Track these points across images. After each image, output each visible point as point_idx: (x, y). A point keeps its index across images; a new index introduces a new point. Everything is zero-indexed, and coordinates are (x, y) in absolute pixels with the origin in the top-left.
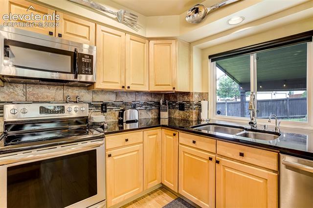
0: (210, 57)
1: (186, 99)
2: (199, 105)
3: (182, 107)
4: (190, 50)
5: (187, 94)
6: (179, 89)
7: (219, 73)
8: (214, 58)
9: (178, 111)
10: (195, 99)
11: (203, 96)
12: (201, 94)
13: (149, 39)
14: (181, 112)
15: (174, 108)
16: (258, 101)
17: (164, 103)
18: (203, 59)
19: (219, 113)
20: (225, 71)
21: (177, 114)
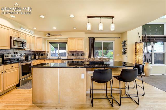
0: (50, 42)
1: (44, 53)
2: (47, 54)
3: (42, 55)
4: (45, 41)
5: (44, 51)
6: (43, 50)
7: (51, 46)
8: (50, 43)
9: (41, 56)
10: (46, 53)
11: (48, 52)
12: (47, 51)
13: (35, 37)
14: (42, 56)
15: (39, 55)
16: (60, 53)
17: (37, 54)
18: (48, 42)
19: (51, 56)
20: (53, 46)
21: (41, 57)
